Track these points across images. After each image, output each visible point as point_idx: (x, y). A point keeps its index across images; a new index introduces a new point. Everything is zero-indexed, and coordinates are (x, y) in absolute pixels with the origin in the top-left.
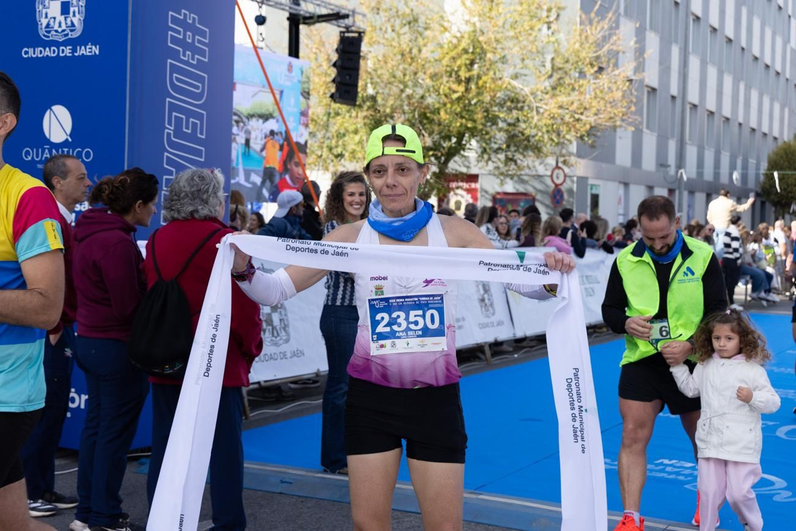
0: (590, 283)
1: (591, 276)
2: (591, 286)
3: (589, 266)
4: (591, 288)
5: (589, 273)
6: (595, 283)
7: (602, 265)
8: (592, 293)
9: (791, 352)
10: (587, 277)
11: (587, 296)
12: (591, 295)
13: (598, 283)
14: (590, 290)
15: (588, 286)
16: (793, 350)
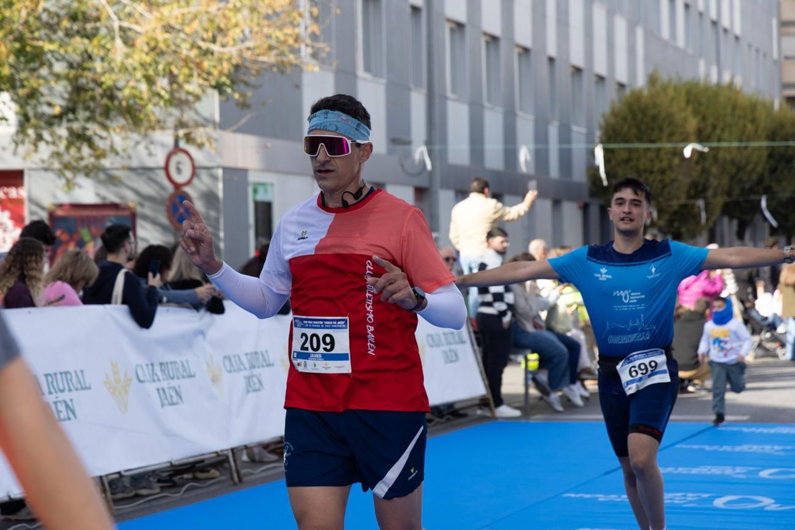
0: (172, 378)
1: (175, 363)
2: (174, 383)
3: (167, 343)
4: (174, 388)
5: (169, 357)
6: (183, 377)
7: (200, 337)
8: (175, 399)
9: (573, 495)
10: (161, 364)
11: (163, 405)
12: (173, 404)
13: (191, 376)
14: (173, 394)
15: (164, 384)
16: (576, 493)
